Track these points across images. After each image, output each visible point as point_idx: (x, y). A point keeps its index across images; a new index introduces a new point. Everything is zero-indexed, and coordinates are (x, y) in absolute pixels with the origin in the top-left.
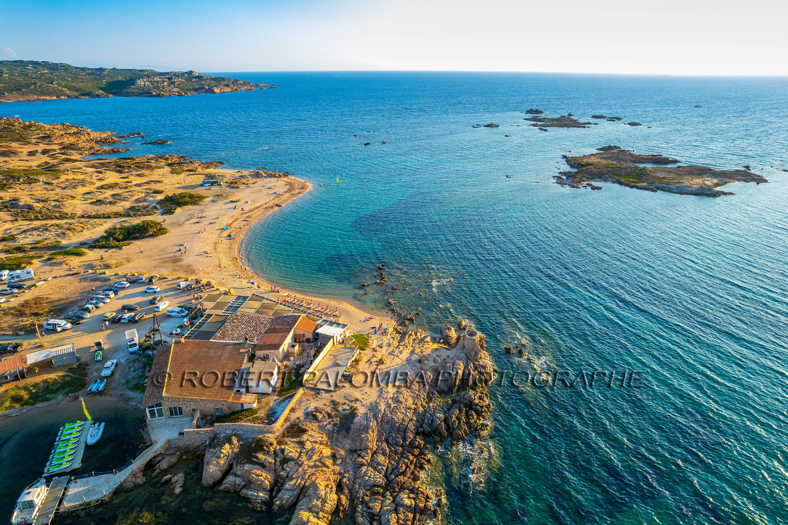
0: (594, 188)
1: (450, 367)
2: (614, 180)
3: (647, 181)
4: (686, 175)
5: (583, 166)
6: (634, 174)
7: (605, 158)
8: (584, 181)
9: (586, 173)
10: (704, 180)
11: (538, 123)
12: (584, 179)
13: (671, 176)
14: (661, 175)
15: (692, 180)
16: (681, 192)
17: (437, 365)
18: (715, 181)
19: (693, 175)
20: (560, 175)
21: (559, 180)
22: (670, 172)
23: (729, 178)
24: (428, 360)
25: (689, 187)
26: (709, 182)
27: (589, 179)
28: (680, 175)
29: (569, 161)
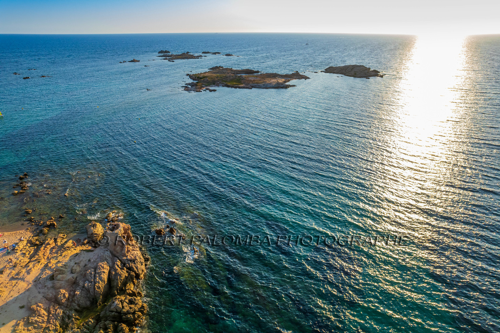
0: (211, 91)
1: (91, 274)
2: (223, 85)
3: (244, 83)
4: (266, 78)
5: (201, 78)
6: (235, 80)
7: (214, 73)
8: (203, 87)
9: (204, 82)
10: (277, 80)
11: (167, 58)
12: (204, 86)
13: (258, 79)
14: (252, 79)
15: (271, 80)
16: (266, 87)
17: (75, 275)
18: (283, 80)
19: (270, 77)
20: (186, 85)
21: (186, 88)
22: (256, 77)
23: (290, 77)
24: (63, 274)
25: (271, 84)
26: (281, 81)
27: (206, 86)
28: (262, 78)
29: (191, 77)
